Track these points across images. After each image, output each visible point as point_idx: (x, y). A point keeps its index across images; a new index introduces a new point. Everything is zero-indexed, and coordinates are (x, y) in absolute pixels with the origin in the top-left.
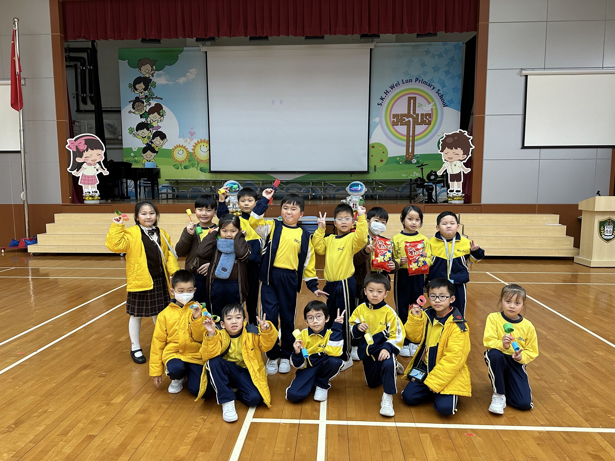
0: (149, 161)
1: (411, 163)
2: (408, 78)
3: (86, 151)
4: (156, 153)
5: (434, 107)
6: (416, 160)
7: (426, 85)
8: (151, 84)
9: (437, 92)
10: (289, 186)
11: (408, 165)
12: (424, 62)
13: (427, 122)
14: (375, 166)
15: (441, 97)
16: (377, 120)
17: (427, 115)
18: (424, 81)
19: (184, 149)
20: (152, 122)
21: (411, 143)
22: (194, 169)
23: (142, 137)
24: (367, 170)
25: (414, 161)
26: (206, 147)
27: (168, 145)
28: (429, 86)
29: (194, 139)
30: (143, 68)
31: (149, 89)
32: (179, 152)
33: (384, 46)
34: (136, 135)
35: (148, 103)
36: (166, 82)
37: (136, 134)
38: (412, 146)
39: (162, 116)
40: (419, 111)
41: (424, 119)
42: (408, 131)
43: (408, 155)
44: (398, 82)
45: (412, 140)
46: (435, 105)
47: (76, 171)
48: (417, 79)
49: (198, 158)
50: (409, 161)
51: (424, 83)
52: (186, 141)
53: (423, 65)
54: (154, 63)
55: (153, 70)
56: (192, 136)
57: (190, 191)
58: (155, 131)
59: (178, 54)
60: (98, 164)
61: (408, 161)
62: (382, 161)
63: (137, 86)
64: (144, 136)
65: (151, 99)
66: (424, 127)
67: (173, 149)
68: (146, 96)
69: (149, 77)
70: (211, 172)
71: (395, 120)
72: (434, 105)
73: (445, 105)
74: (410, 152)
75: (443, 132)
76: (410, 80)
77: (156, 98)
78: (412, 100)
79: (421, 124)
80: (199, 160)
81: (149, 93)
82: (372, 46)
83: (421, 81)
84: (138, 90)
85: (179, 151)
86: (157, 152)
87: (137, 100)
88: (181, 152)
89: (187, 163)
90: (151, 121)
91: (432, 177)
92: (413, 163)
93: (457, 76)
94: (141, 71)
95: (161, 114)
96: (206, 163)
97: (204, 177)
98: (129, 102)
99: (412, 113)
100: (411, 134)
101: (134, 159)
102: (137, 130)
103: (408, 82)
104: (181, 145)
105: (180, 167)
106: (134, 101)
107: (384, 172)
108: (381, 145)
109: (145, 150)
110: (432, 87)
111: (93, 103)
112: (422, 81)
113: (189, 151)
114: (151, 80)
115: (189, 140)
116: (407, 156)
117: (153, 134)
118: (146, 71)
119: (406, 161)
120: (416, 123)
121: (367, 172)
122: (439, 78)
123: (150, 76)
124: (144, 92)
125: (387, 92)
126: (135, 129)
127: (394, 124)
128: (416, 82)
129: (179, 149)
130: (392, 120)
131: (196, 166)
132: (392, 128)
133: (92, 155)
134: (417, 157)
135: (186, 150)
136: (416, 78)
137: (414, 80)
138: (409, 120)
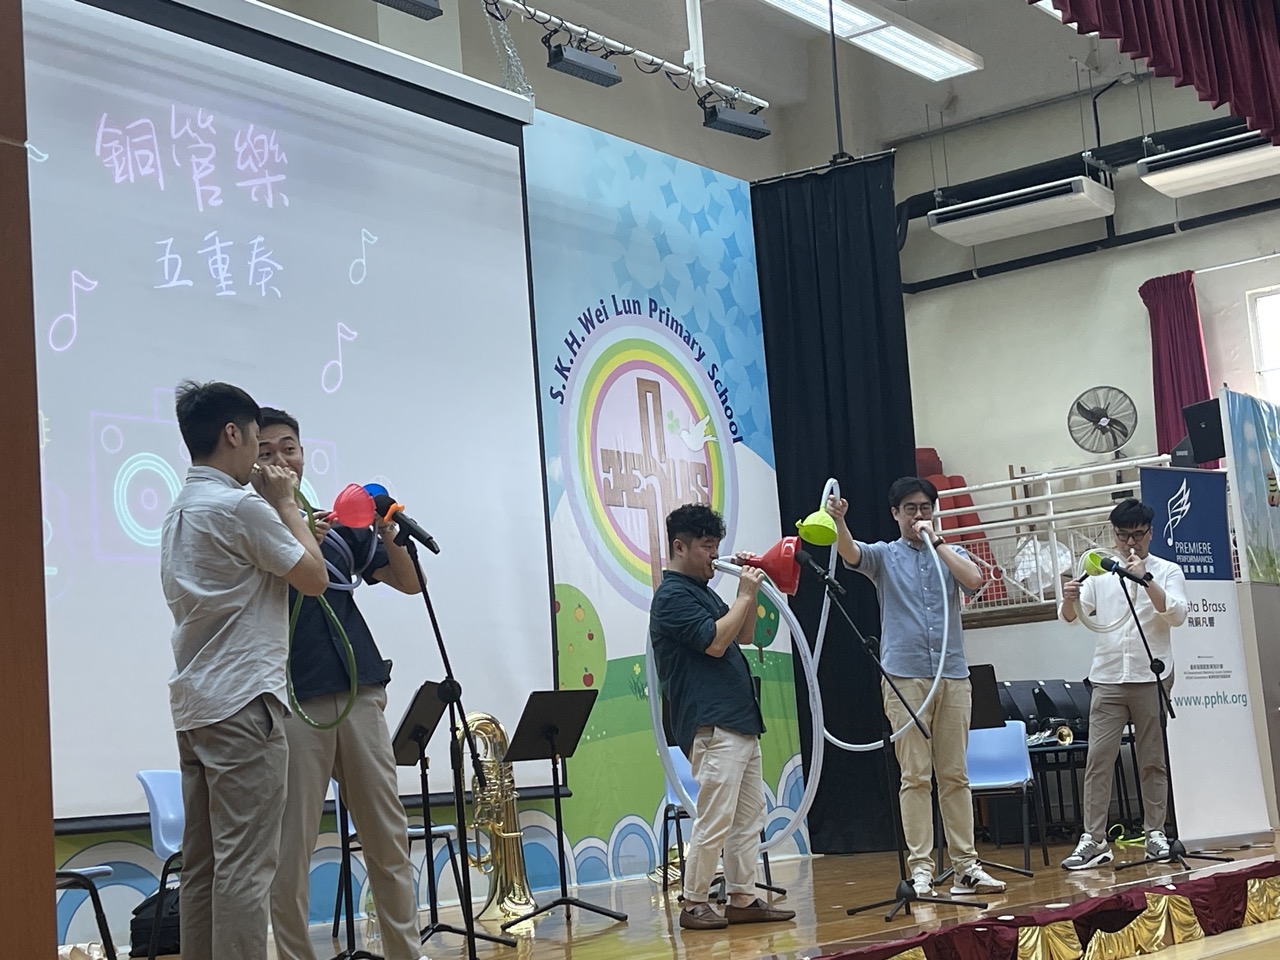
2: (628, 293)
5: (710, 438)
7: (680, 335)
9: (711, 374)
15: (724, 398)
17: (695, 469)
18: (673, 319)
28: (688, 343)
40: (673, 448)
41: (692, 487)
42: (654, 537)
46: (712, 428)
48: (653, 305)
51: (674, 327)
53: (663, 247)
62: (588, 680)
71: (610, 477)
72: (709, 431)
73: (736, 435)
76: (633, 303)
78: (650, 396)
83: (664, 316)
99: (654, 453)
100: (663, 554)
103: (630, 311)
108: (583, 602)
110: (696, 349)
112: (668, 315)
122: (711, 314)
125: (575, 340)
127: (610, 498)
128: (651, 316)
132: (607, 518)
136: (651, 301)
137: (645, 307)
138: (651, 486)
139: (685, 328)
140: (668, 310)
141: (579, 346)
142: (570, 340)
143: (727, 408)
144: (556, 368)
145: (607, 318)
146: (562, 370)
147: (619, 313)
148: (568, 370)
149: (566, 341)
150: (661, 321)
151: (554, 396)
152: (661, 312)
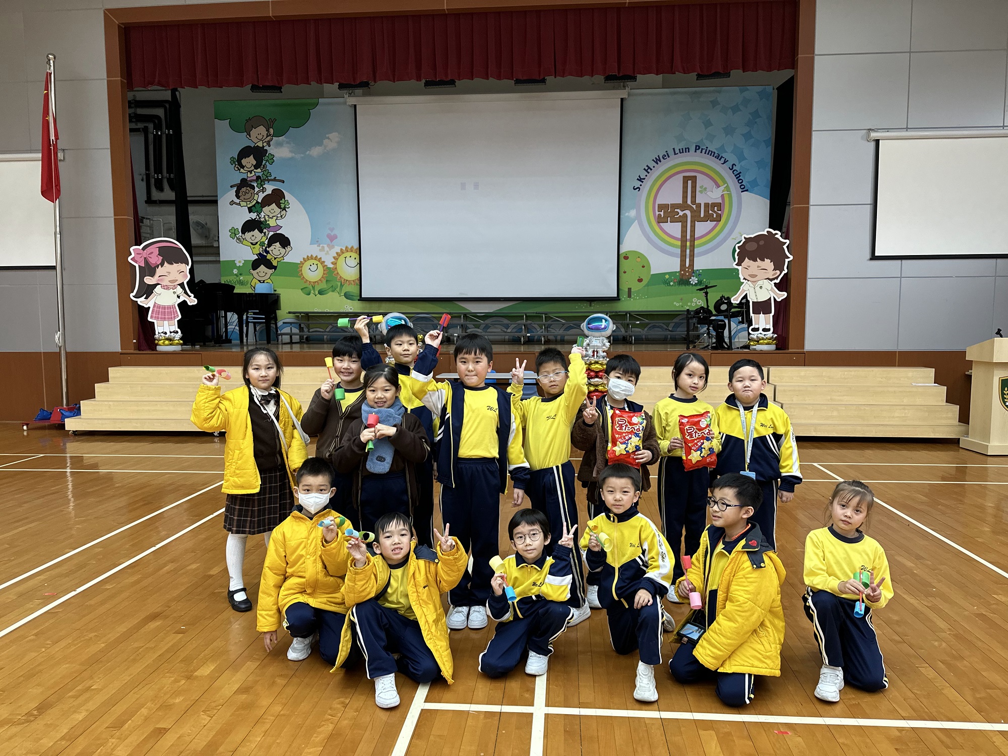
0: (262, 282)
1: (688, 283)
2: (682, 145)
3: (160, 266)
4: (273, 270)
5: (726, 192)
6: (697, 279)
7: (713, 156)
8: (266, 158)
9: (731, 168)
10: (488, 321)
11: (683, 287)
12: (709, 119)
13: (715, 216)
14: (630, 289)
15: (738, 176)
16: (633, 213)
17: (714, 205)
18: (709, 151)
19: (318, 262)
20: (267, 219)
21: (688, 251)
22: (335, 294)
23: (252, 243)
24: (616, 296)
25: (694, 280)
26: (355, 259)
27: (293, 256)
28: (718, 158)
29: (336, 247)
30: (254, 132)
31: (264, 165)
32: (310, 267)
33: (642, 94)
34: (242, 240)
35: (261, 188)
36: (289, 155)
37: (241, 238)
38: (690, 256)
39: (284, 209)
40: (701, 199)
41: (710, 212)
42: (684, 231)
43: (684, 270)
44: (666, 152)
45: (690, 246)
46: (728, 189)
47: (145, 298)
48: (697, 148)
49: (341, 277)
50: (686, 281)
51: (710, 154)
52: (322, 250)
53: (708, 124)
54: (272, 124)
55: (270, 135)
56: (332, 241)
57: (328, 330)
58: (273, 233)
59: (309, 110)
60: (179, 287)
61: (683, 281)
62: (640, 280)
63: (244, 162)
64: (254, 242)
65: (266, 182)
66: (710, 225)
67: (301, 262)
68: (258, 178)
69: (263, 146)
70: (362, 299)
71: (662, 213)
72: (726, 190)
73: (744, 189)
74: (687, 265)
75: (740, 233)
76: (686, 149)
77: (275, 180)
78: (690, 181)
79: (705, 220)
80: (343, 280)
81: (262, 173)
82: (623, 93)
83: (704, 151)
84: (245, 168)
85: (311, 265)
86: (275, 268)
87: (244, 183)
88: (314, 268)
89: (323, 285)
90: (266, 217)
91: (724, 307)
92: (692, 284)
93: (764, 141)
94: (250, 137)
95: (283, 206)
96: (354, 284)
97: (350, 308)
98: (231, 187)
99: (689, 202)
100: (688, 237)
101: (238, 278)
102: (243, 232)
103: (683, 152)
104: (314, 257)
105: (312, 292)
106: (238, 185)
107: (645, 298)
108: (639, 255)
109: (255, 265)
110: (723, 160)
111: (172, 188)
112: (706, 150)
113: (326, 266)
114: (266, 150)
115: (326, 248)
116: (682, 272)
117: (268, 237)
118: (258, 136)
119: (681, 279)
120: (696, 218)
121: (617, 299)
122: (735, 145)
123: (265, 144)
124: (255, 170)
125: (649, 168)
126: (240, 231)
127: (660, 220)
128: (696, 152)
129: (311, 262)
130: (657, 213)
131: (338, 289)
132: (657, 227)
133: (169, 273)
134: (699, 274)
135: (322, 264)
136: (696, 146)
137: (693, 148)
138: (685, 214)
139: (716, 152)
140: (707, 148)
141: (651, 169)
142: (646, 168)
143: (738, 181)
144: (638, 179)
145: (669, 157)
146: (640, 180)
147: (675, 154)
148: (644, 179)
149: (645, 169)
150: (701, 152)
151: (634, 189)
152: (702, 149)
